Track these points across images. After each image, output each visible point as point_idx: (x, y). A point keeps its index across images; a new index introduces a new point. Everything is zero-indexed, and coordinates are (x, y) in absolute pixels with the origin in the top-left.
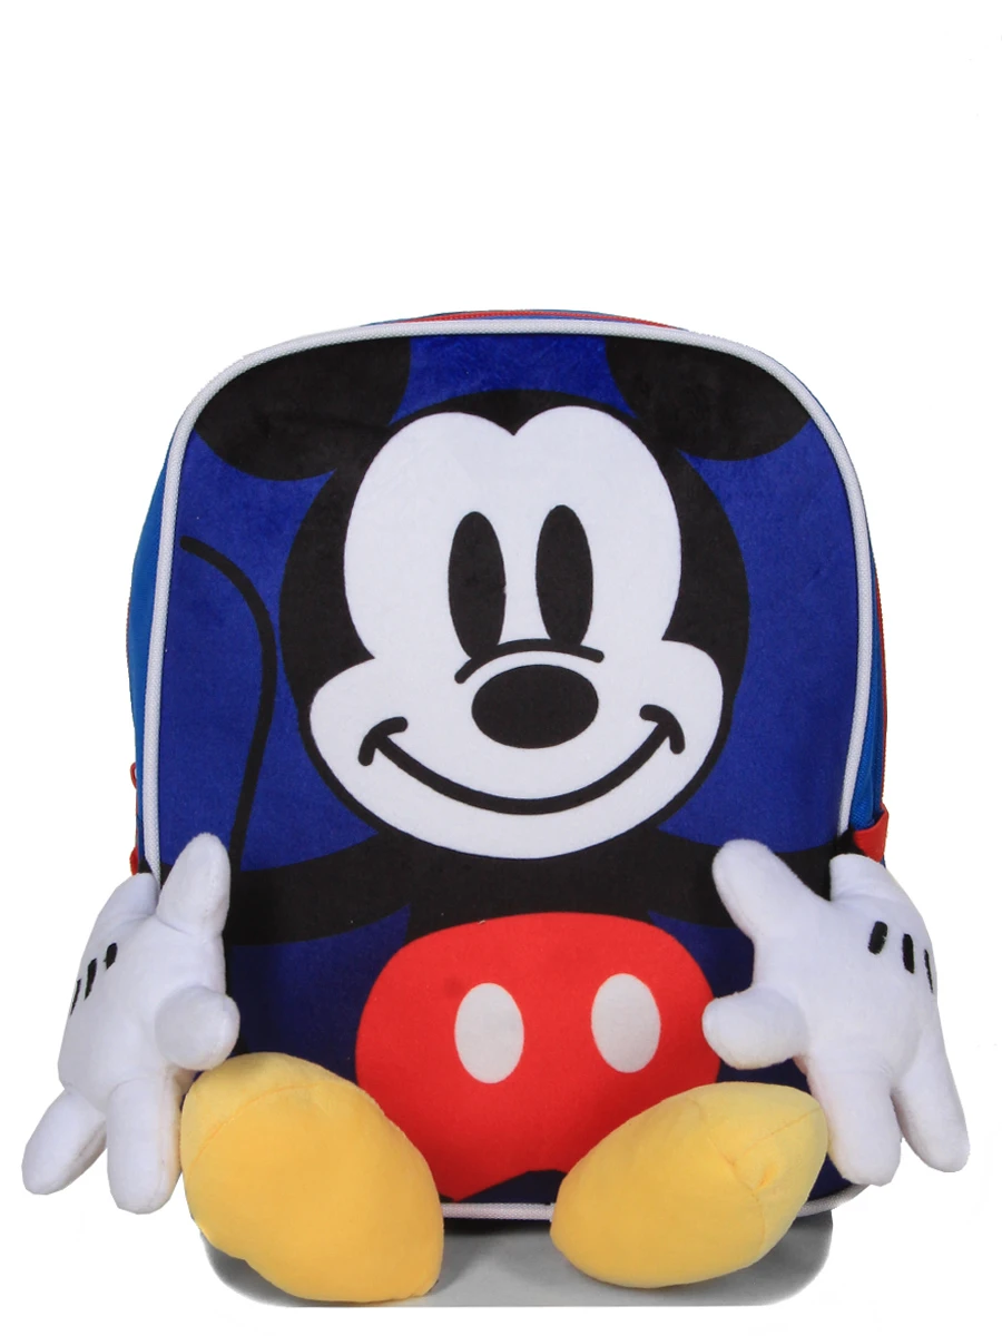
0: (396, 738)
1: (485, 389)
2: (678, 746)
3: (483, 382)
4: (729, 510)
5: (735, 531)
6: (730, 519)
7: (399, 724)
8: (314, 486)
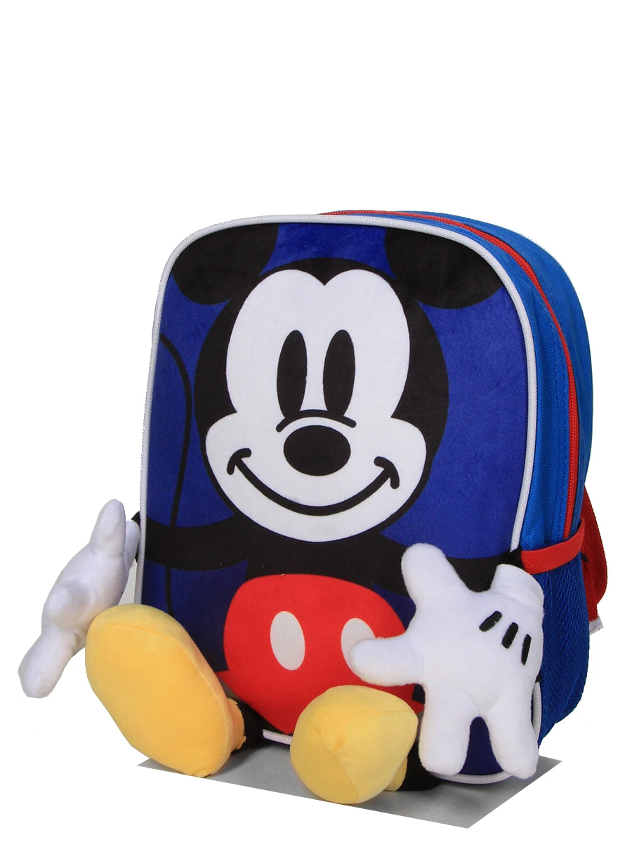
0: (245, 460)
1: (314, 257)
2: (395, 484)
3: (314, 252)
4: (441, 339)
5: (444, 353)
6: (442, 346)
7: (246, 452)
8: (218, 308)
